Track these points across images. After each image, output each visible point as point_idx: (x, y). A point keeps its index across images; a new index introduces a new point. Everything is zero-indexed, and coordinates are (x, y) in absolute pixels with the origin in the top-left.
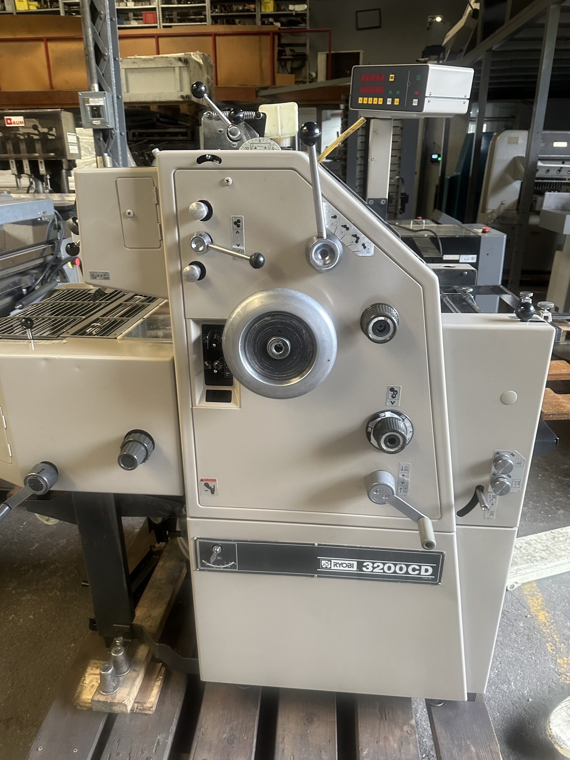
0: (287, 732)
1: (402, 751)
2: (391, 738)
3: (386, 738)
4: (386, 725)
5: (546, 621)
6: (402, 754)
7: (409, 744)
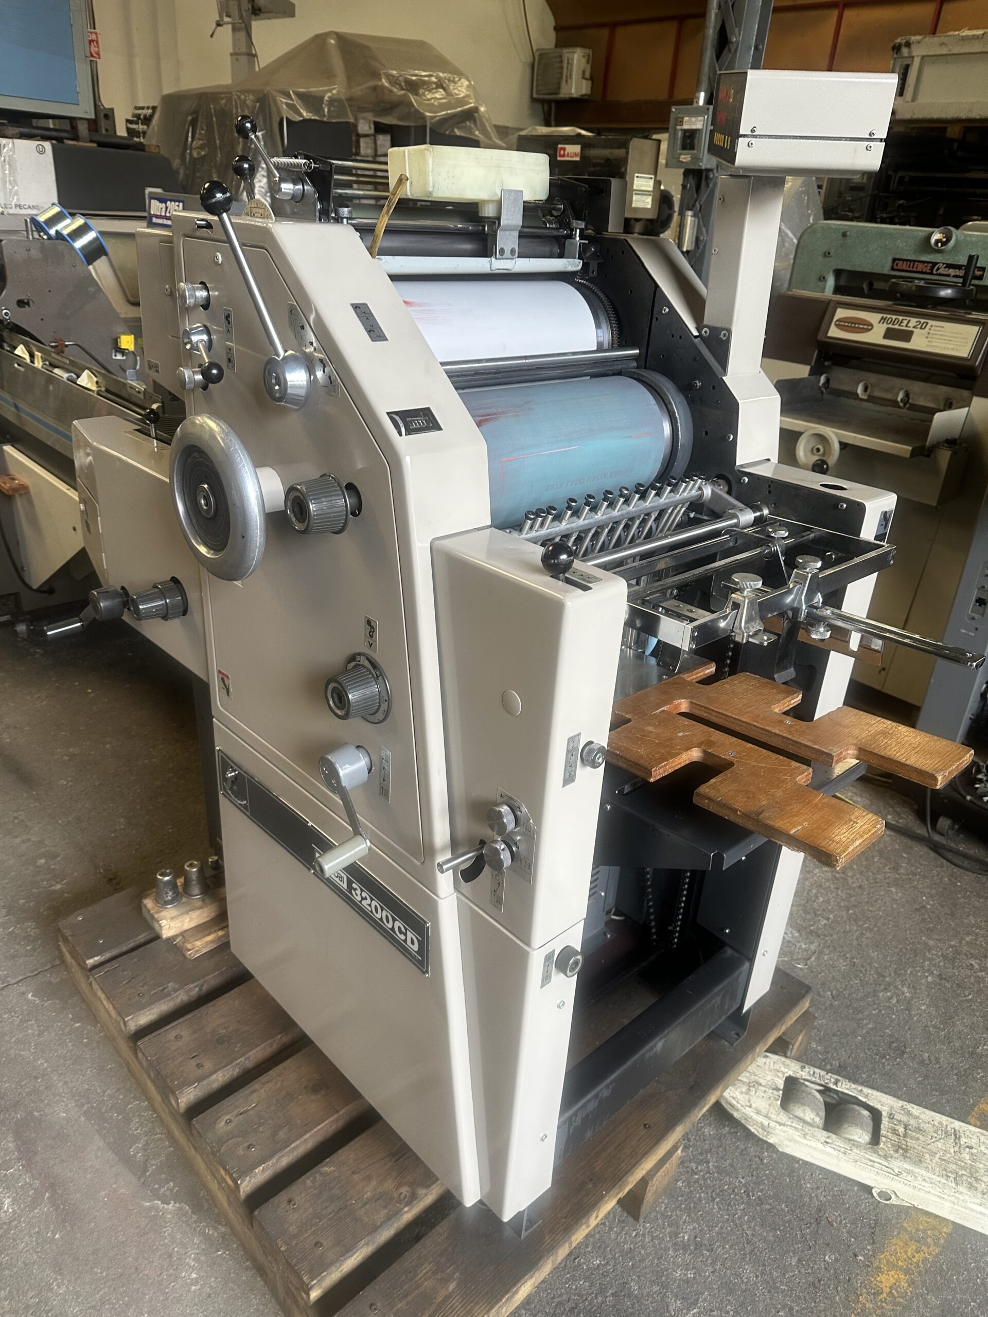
0: (279, 1078)
1: (368, 1206)
2: (374, 1183)
3: (369, 1178)
4: (388, 1167)
5: (887, 1290)
6: (363, 1209)
7: (385, 1207)
